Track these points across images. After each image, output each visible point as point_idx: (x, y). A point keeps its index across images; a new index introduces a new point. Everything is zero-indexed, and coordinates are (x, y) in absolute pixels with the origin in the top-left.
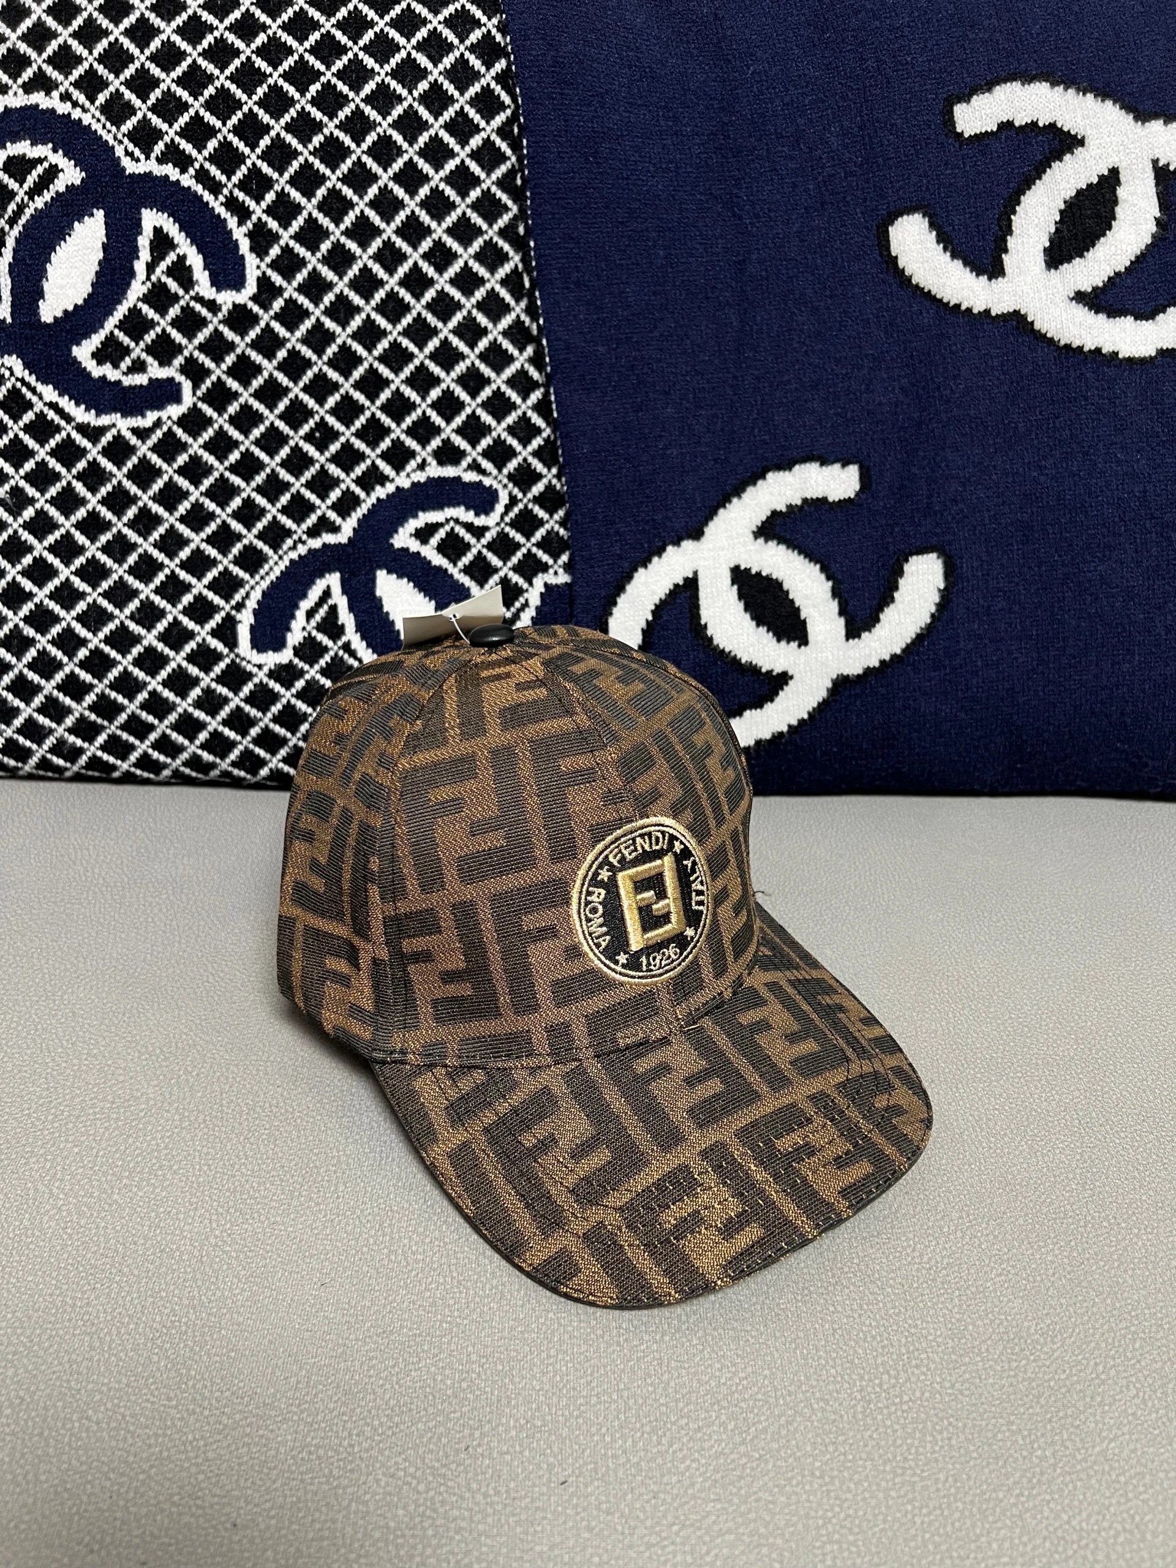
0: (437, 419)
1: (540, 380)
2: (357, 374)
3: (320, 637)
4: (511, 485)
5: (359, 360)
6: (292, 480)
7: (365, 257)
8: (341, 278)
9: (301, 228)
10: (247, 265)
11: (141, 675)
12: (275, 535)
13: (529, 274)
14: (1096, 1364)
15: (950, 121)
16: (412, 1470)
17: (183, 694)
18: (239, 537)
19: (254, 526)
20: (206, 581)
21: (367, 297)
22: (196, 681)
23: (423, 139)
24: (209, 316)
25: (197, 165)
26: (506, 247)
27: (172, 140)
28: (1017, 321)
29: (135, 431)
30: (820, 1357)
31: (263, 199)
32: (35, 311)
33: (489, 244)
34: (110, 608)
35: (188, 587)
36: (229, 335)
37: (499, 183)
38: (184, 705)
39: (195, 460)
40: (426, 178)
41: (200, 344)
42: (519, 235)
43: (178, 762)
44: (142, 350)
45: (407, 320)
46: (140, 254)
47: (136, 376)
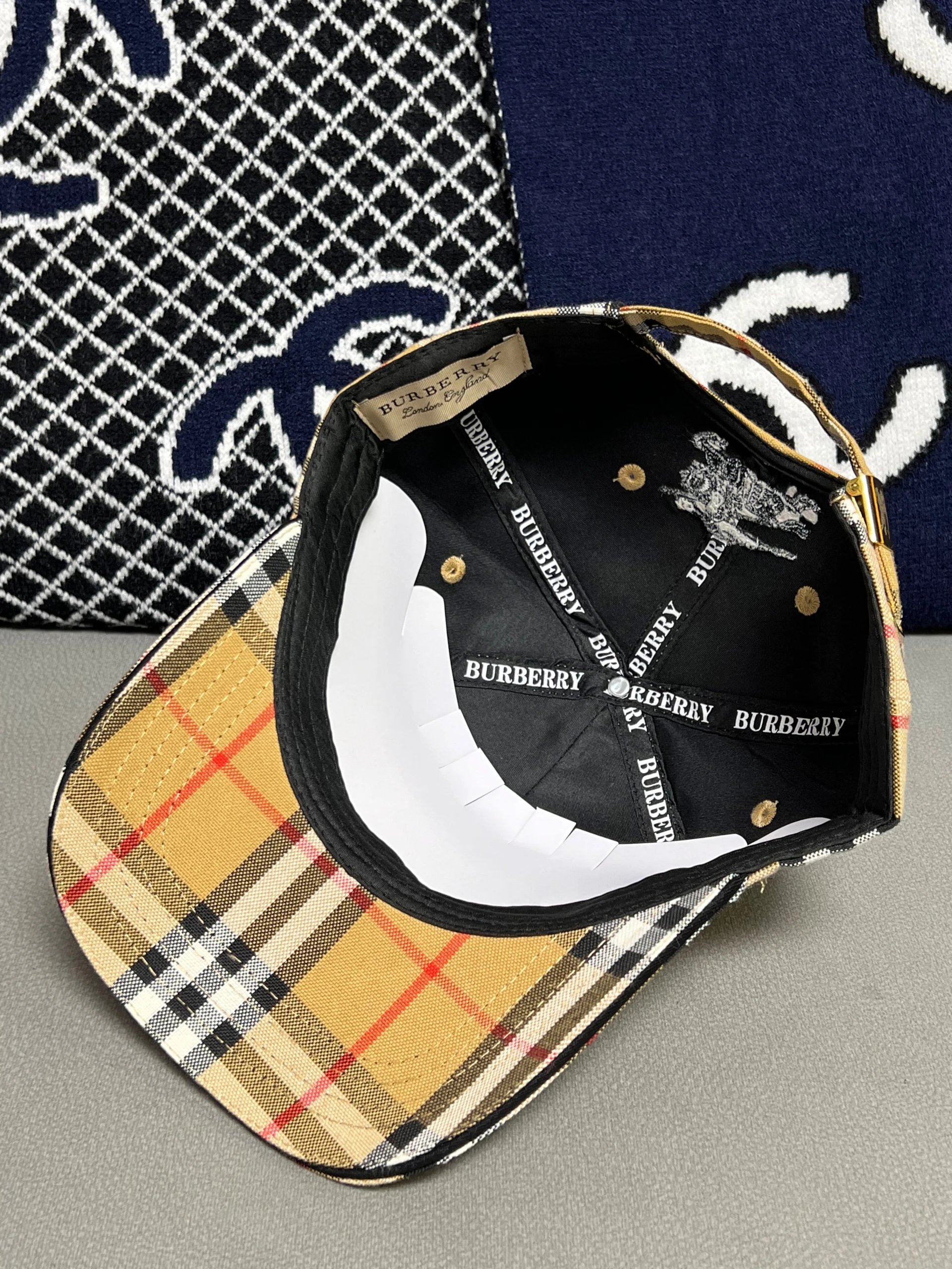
0: (381, 219)
1: (495, 175)
2: (292, 169)
3: (251, 461)
4: (463, 291)
5: (294, 154)
6: (220, 287)
7: (301, 40)
8: (275, 64)
9: (231, 9)
10: (172, 50)
11: (53, 506)
12: (201, 348)
13: (485, 58)
17: (100, 527)
18: (160, 351)
19: (177, 338)
20: (123, 400)
21: (304, 84)
22: (113, 514)
24: (129, 106)
26: (457, 29)
29: (45, 233)
33: (438, 26)
34: (17, 430)
35: (104, 407)
36: (151, 126)
38: (101, 539)
39: (112, 266)
41: (119, 137)
42: (473, 18)
43: (91, 604)
44: (55, 144)
45: (348, 109)
46: (54, 39)
47: (47, 172)
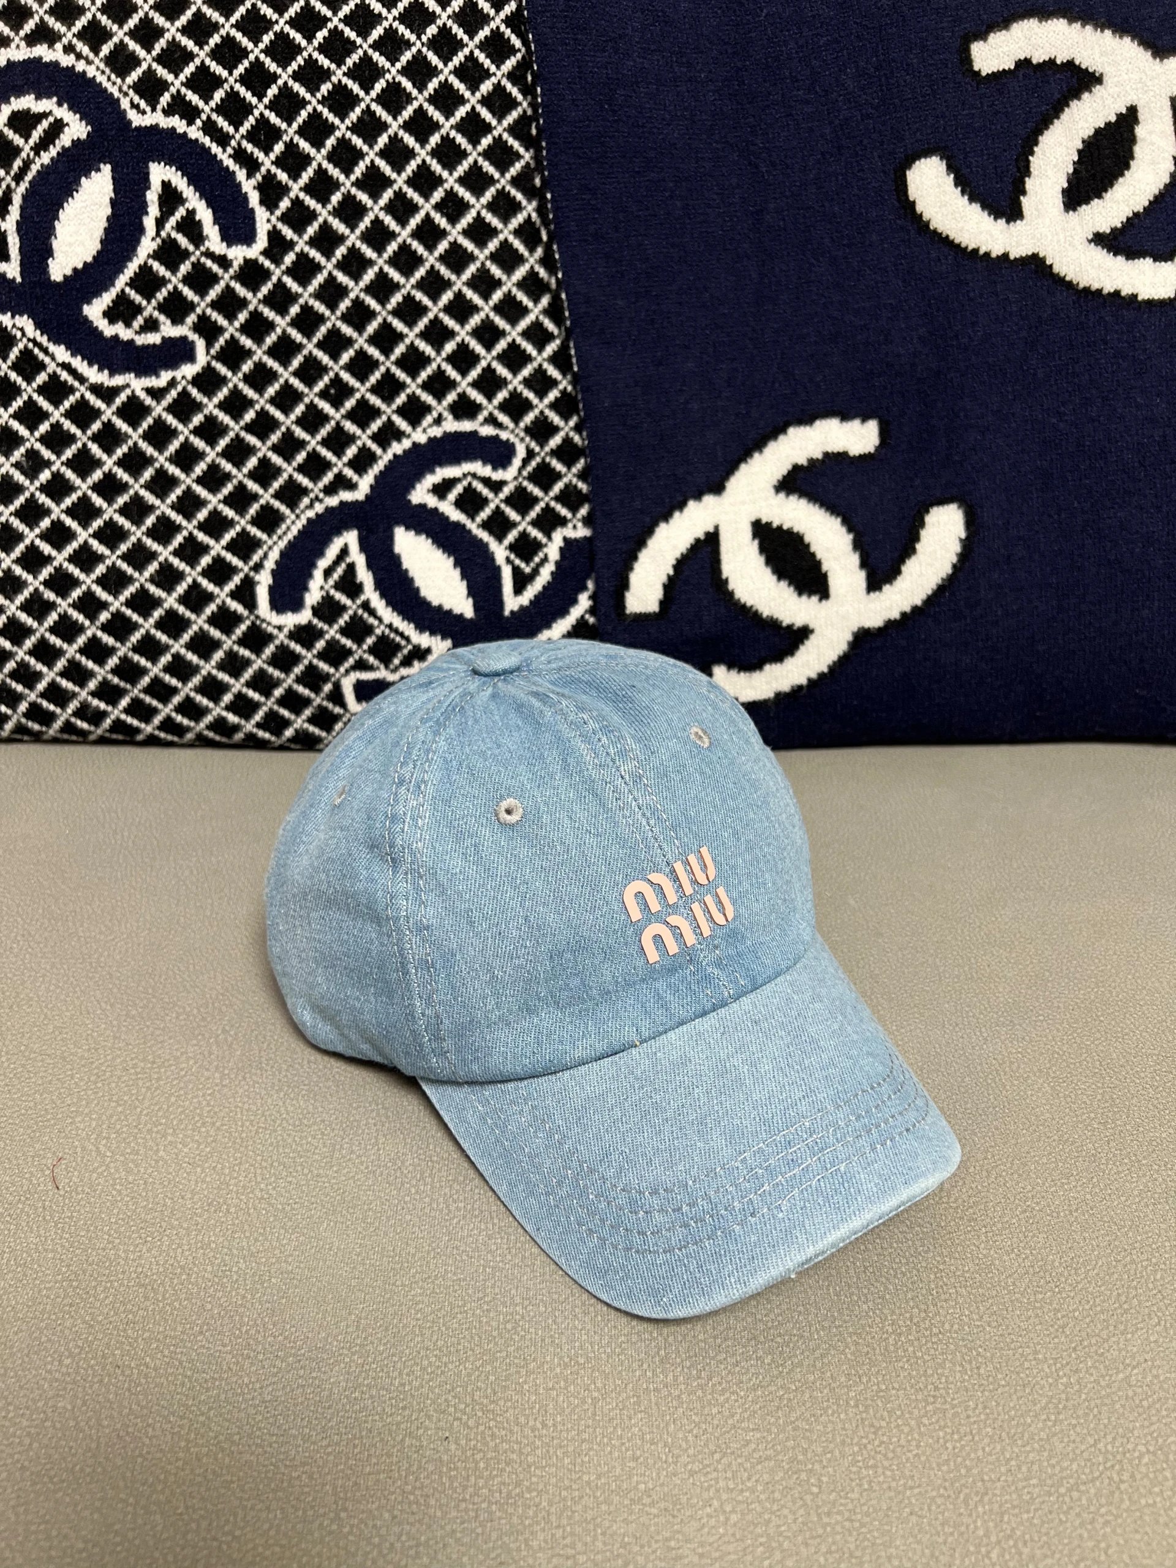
0: (452, 373)
1: (556, 332)
2: (372, 328)
3: (339, 596)
4: (528, 439)
5: (372, 314)
6: (308, 438)
7: (376, 208)
8: (352, 231)
9: (311, 179)
10: (258, 219)
11: (163, 638)
12: (292, 494)
13: (545, 222)
14: (1119, 1295)
15: (967, 60)
16: (462, 1406)
17: (206, 656)
18: (256, 497)
19: (270, 485)
20: (224, 542)
21: (380, 249)
22: (216, 645)
23: (433, 85)
24: (220, 272)
25: (204, 117)
26: (519, 196)
27: (178, 91)
28: (1035, 265)
29: (150, 391)
30: (852, 1294)
31: (272, 150)
32: (44, 270)
33: (502, 194)
34: (130, 571)
35: (206, 549)
36: (241, 290)
37: (512, 130)
38: (208, 668)
39: (210, 420)
40: (437, 126)
41: (212, 301)
42: (534, 186)
43: (202, 725)
44: (154, 308)
45: (420, 273)
46: (149, 210)
47: (149, 335)
